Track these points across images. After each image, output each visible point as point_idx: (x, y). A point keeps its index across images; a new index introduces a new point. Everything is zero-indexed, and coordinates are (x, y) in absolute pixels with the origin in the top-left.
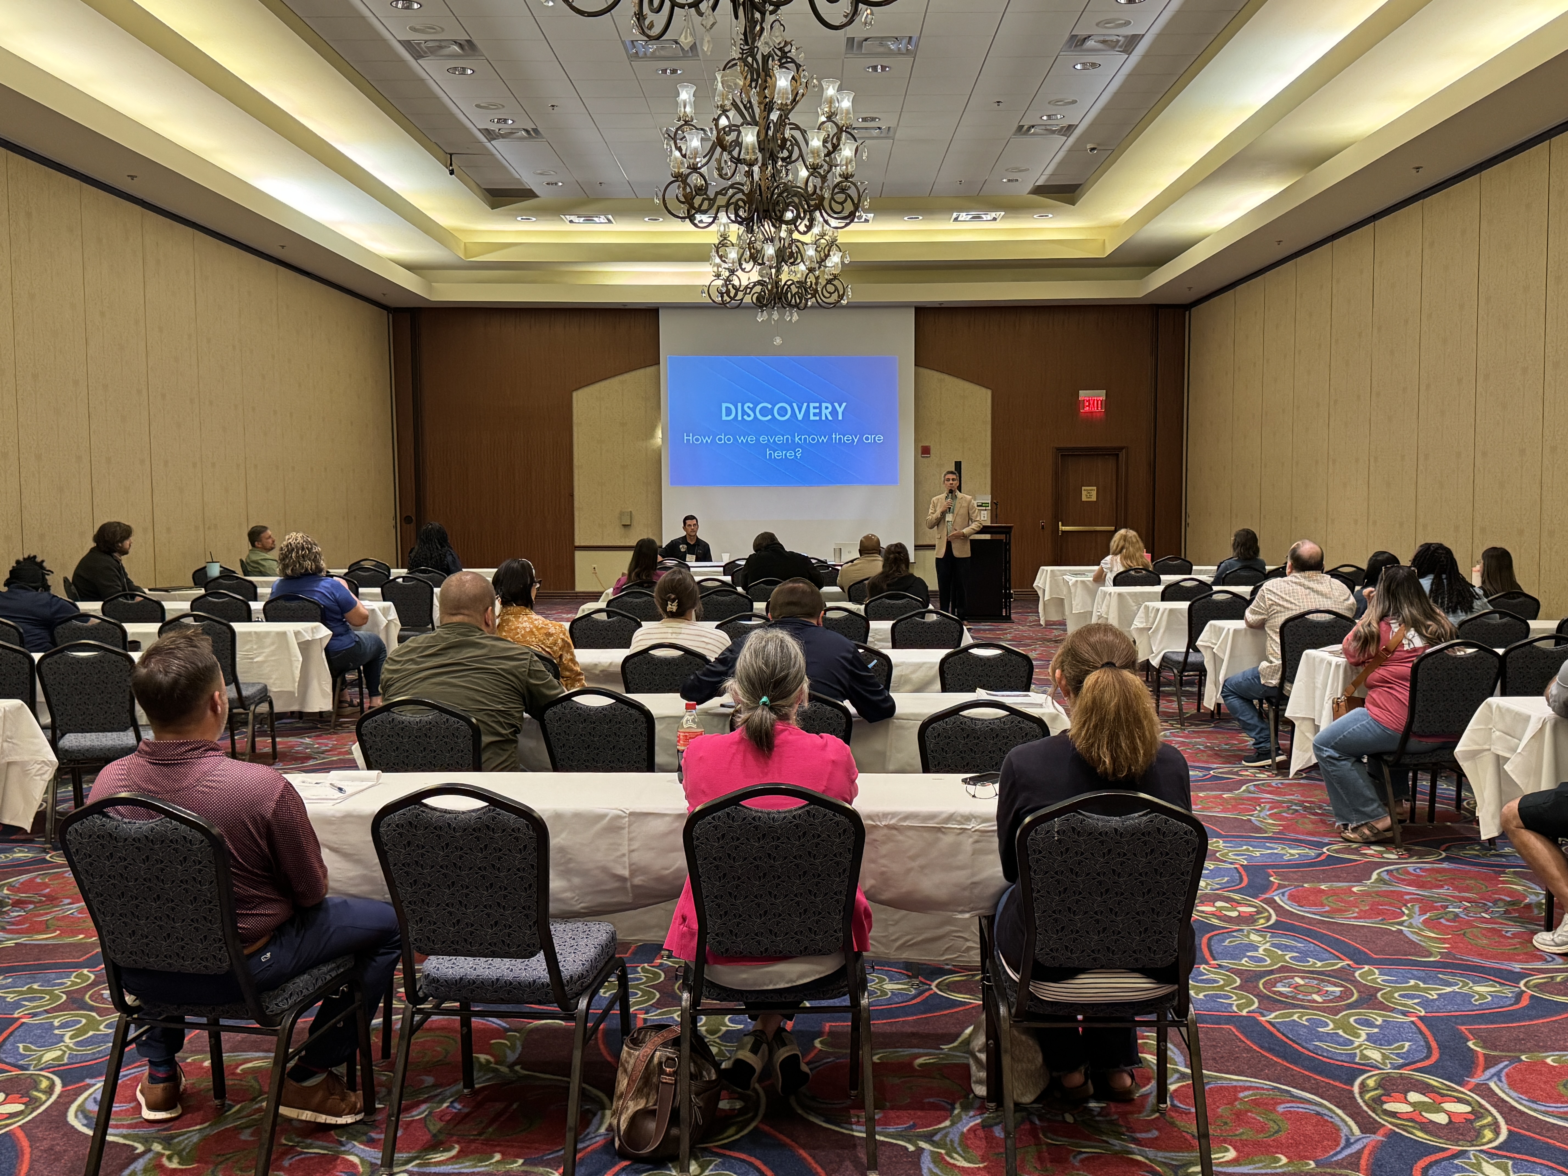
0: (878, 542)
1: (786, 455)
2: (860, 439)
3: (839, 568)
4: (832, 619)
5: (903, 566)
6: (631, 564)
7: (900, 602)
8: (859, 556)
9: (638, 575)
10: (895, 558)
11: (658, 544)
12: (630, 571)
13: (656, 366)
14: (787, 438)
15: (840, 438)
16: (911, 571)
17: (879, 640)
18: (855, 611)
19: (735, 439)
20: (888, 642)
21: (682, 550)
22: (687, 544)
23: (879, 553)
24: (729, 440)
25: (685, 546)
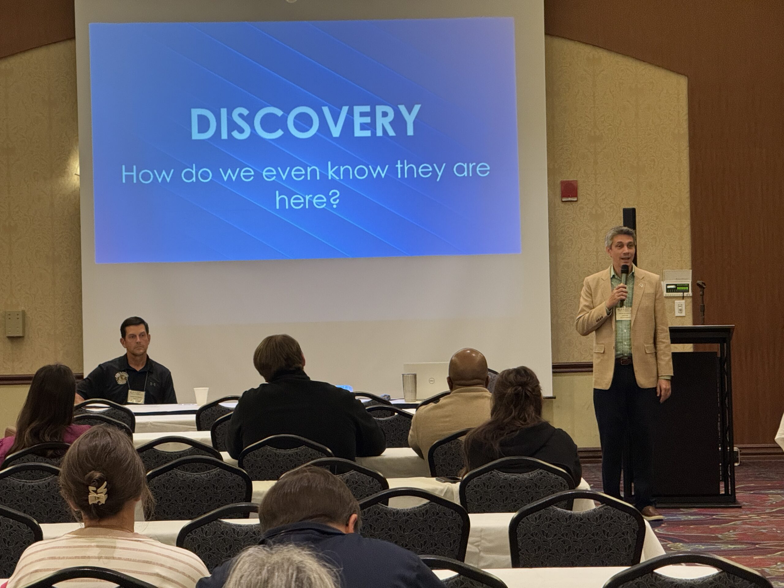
0: (484, 362)
1: (311, 202)
2: (448, 172)
3: (412, 411)
4: (398, 512)
5: (531, 409)
6: (24, 413)
7: (525, 475)
8: (447, 389)
9: (35, 434)
10: (517, 395)
11: (75, 371)
12: (23, 424)
13: (69, 44)
14: (313, 172)
15: (411, 169)
16: (546, 416)
17: (489, 550)
18: (442, 496)
19: (217, 175)
20: (505, 553)
21: (121, 382)
22: (129, 370)
23: (486, 383)
24: (205, 175)
25: (126, 375)
